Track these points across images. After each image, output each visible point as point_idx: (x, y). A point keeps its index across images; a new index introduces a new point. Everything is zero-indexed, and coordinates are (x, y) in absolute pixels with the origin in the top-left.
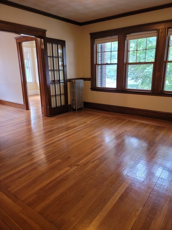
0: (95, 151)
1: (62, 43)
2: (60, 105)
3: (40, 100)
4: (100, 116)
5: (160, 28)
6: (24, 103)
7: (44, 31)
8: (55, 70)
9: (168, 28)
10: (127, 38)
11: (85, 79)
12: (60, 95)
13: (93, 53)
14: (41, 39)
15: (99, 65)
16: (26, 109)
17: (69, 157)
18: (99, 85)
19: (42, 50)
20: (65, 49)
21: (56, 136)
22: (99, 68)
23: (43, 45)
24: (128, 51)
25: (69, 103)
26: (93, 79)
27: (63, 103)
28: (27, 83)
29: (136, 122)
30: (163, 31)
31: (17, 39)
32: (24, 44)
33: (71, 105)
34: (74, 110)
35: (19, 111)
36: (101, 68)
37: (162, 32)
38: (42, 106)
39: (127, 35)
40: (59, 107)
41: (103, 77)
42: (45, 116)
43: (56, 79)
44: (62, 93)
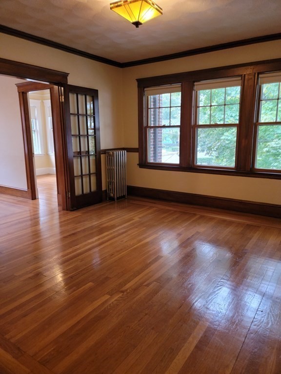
0: (150, 266)
1: (93, 94)
2: (88, 191)
3: (56, 184)
4: (155, 209)
5: (245, 73)
6: (28, 188)
7: (65, 76)
8: (82, 136)
9: (258, 74)
10: (195, 88)
11: (129, 150)
12: (90, 175)
13: (142, 110)
14: (60, 87)
15: (151, 127)
16: (31, 198)
17: (107, 279)
18: (151, 160)
19: (61, 104)
20: (98, 103)
21: (84, 243)
22: (150, 133)
23: (63, 97)
24: (197, 107)
25: (104, 188)
26: (142, 149)
27: (94, 188)
28: (35, 156)
29: (213, 219)
30: (250, 77)
31: (19, 86)
32: (31, 94)
33: (106, 191)
34: (112, 199)
35: (19, 201)
36: (155, 133)
37: (249, 80)
38: (58, 193)
39: (195, 83)
40: (86, 195)
41: (157, 147)
42: (63, 210)
43: (82, 150)
44: (91, 172)
